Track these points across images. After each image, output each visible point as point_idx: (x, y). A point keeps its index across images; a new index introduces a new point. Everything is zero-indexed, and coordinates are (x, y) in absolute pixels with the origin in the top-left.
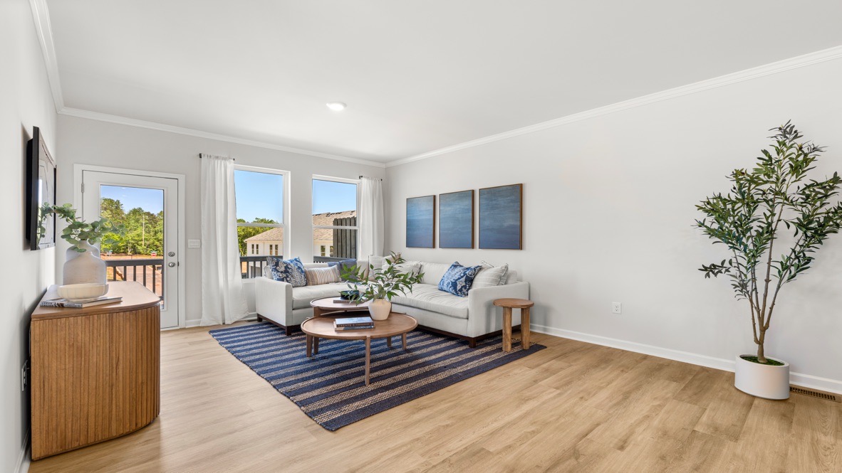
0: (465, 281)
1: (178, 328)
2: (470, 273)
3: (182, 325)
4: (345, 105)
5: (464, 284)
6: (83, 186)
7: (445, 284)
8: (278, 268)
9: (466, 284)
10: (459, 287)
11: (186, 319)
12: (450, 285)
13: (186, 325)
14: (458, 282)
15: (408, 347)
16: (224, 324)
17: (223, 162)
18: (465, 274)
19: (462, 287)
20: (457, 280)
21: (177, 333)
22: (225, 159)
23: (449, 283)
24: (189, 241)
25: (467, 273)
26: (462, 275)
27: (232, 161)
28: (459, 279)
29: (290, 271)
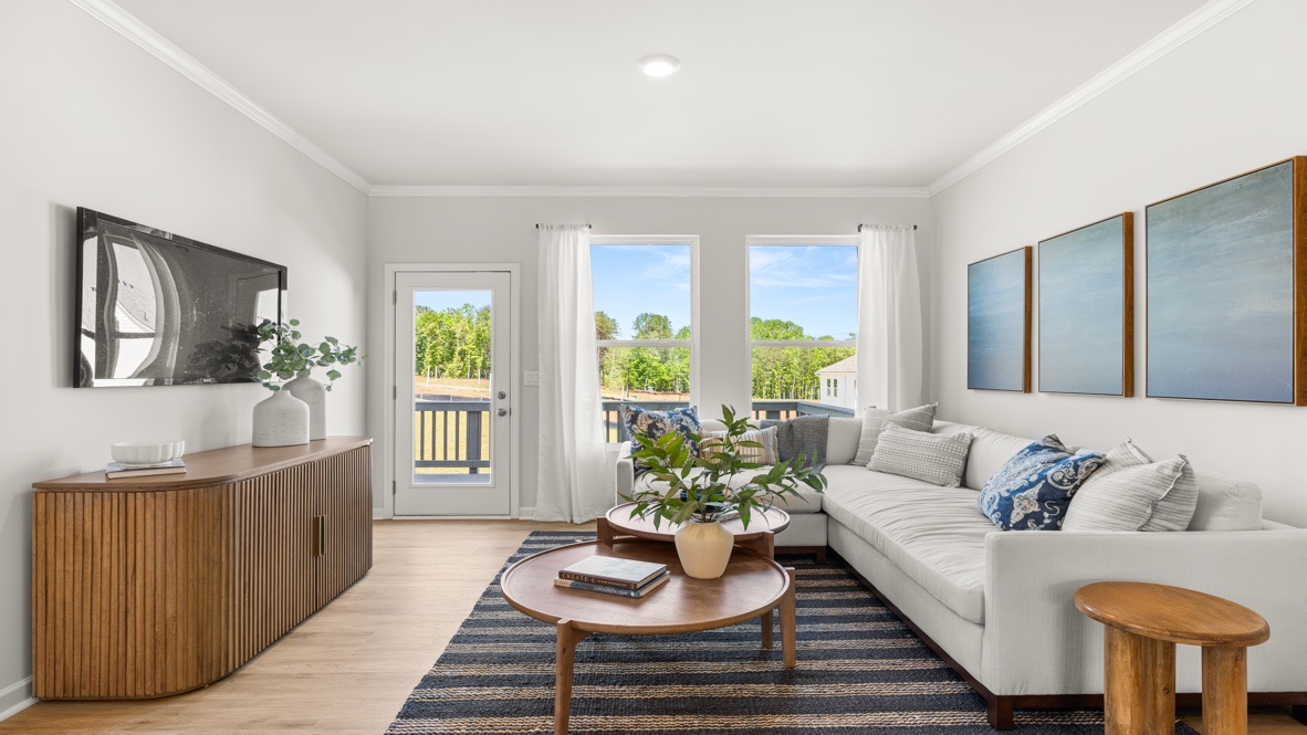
0: (1041, 499)
1: (509, 518)
2: (1059, 477)
3: (514, 515)
4: (674, 60)
5: (1036, 508)
6: (395, 294)
7: (985, 502)
8: (635, 426)
9: (1043, 509)
10: (1016, 517)
11: (521, 505)
12: (995, 507)
13: (520, 515)
14: (1016, 500)
15: (801, 665)
16: (572, 522)
17: (572, 233)
18: (1042, 477)
19: (1027, 517)
20: (1014, 493)
21: (510, 526)
22: (575, 227)
23: (993, 499)
24: (525, 373)
25: (1049, 473)
26: (1034, 478)
27: (587, 229)
28: (1023, 489)
29: (658, 434)
